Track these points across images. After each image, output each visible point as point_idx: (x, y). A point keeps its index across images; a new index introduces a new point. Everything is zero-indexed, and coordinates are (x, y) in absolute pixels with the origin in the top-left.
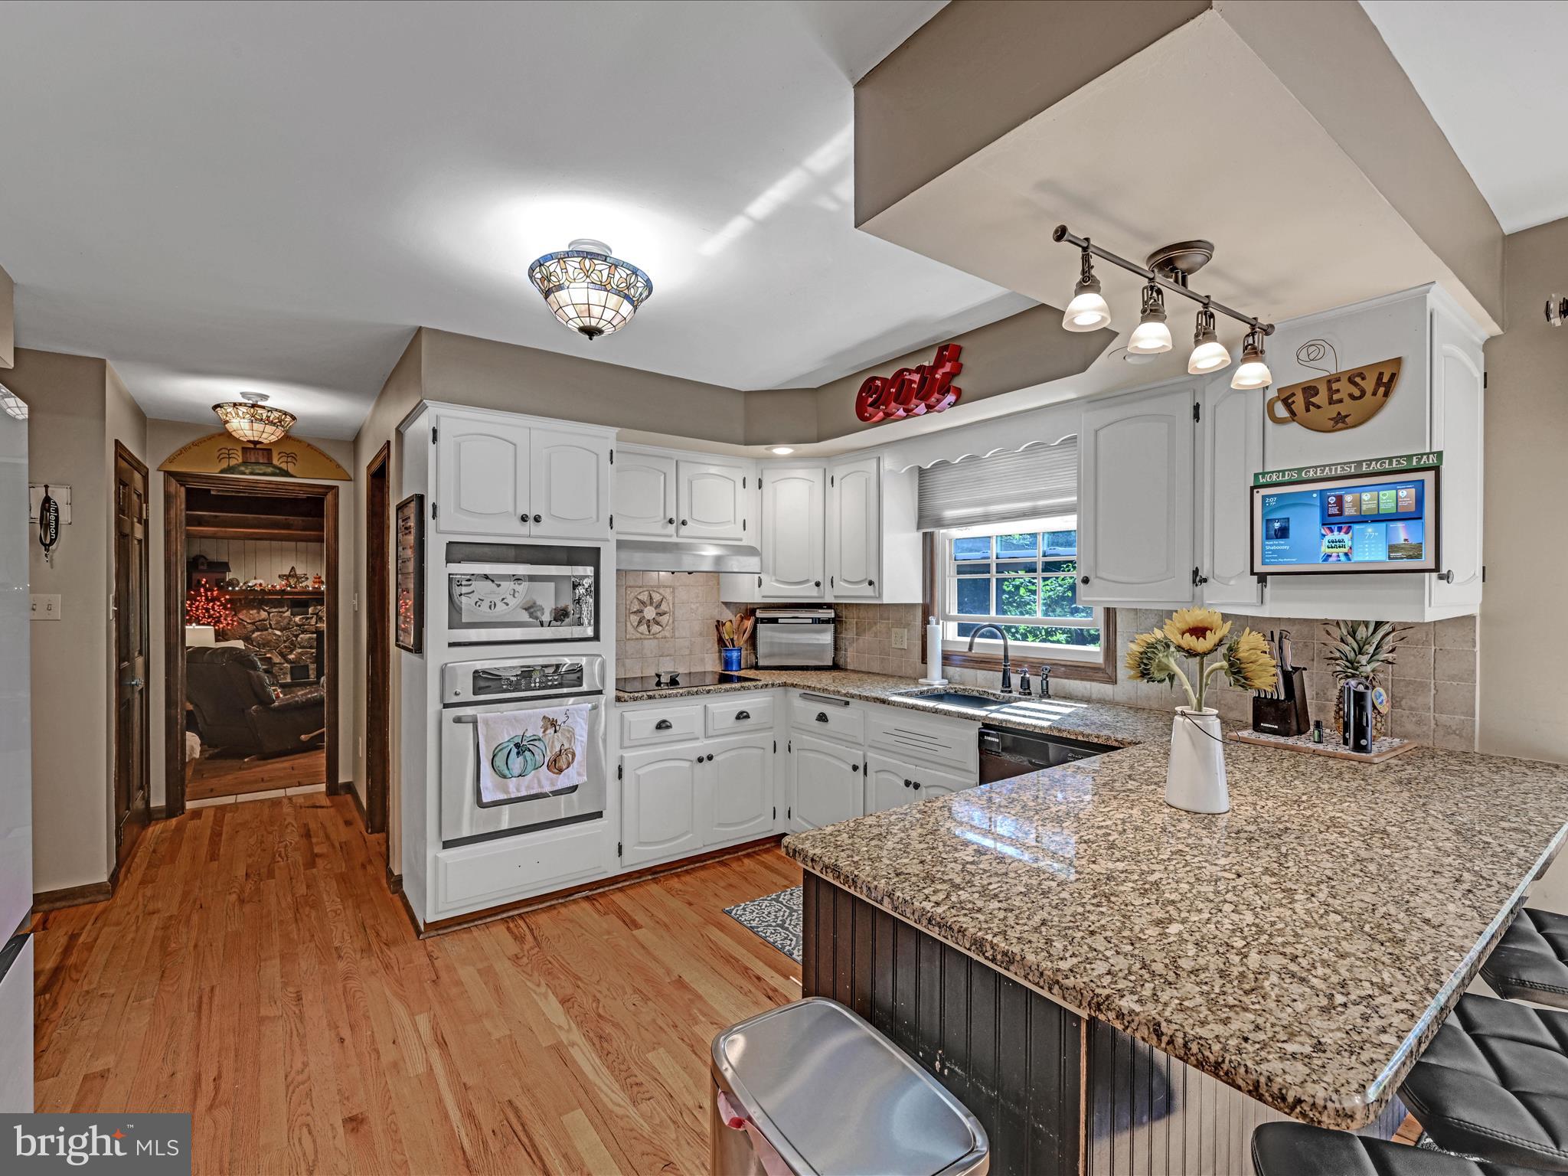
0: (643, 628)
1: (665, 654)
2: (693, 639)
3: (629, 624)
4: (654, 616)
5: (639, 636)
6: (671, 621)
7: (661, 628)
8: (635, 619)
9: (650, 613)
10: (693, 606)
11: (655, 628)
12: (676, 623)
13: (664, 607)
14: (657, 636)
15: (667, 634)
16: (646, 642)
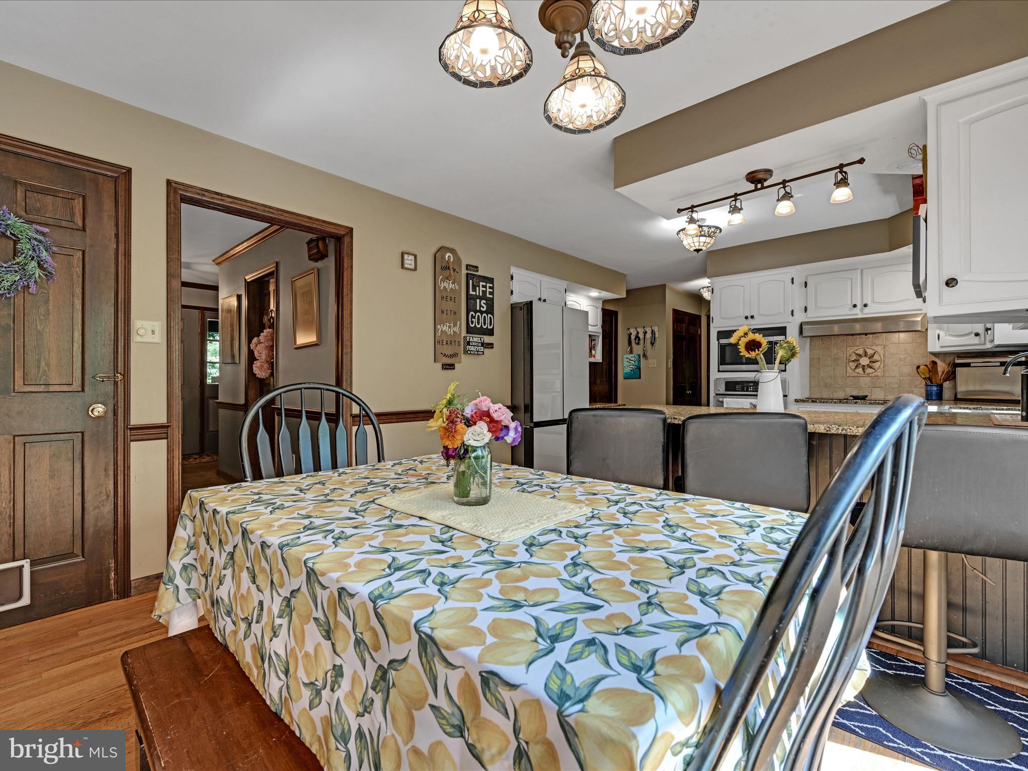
0: (860, 370)
1: (877, 386)
2: (902, 378)
3: (848, 368)
4: (868, 363)
5: (856, 374)
6: (882, 366)
7: (873, 371)
8: (853, 365)
9: (864, 361)
10: (902, 357)
11: (869, 371)
12: (886, 367)
13: (876, 357)
14: (871, 375)
15: (879, 374)
16: (861, 378)
